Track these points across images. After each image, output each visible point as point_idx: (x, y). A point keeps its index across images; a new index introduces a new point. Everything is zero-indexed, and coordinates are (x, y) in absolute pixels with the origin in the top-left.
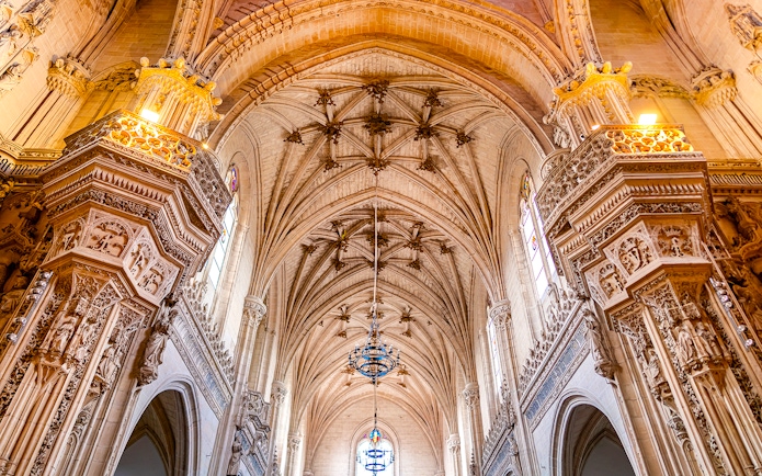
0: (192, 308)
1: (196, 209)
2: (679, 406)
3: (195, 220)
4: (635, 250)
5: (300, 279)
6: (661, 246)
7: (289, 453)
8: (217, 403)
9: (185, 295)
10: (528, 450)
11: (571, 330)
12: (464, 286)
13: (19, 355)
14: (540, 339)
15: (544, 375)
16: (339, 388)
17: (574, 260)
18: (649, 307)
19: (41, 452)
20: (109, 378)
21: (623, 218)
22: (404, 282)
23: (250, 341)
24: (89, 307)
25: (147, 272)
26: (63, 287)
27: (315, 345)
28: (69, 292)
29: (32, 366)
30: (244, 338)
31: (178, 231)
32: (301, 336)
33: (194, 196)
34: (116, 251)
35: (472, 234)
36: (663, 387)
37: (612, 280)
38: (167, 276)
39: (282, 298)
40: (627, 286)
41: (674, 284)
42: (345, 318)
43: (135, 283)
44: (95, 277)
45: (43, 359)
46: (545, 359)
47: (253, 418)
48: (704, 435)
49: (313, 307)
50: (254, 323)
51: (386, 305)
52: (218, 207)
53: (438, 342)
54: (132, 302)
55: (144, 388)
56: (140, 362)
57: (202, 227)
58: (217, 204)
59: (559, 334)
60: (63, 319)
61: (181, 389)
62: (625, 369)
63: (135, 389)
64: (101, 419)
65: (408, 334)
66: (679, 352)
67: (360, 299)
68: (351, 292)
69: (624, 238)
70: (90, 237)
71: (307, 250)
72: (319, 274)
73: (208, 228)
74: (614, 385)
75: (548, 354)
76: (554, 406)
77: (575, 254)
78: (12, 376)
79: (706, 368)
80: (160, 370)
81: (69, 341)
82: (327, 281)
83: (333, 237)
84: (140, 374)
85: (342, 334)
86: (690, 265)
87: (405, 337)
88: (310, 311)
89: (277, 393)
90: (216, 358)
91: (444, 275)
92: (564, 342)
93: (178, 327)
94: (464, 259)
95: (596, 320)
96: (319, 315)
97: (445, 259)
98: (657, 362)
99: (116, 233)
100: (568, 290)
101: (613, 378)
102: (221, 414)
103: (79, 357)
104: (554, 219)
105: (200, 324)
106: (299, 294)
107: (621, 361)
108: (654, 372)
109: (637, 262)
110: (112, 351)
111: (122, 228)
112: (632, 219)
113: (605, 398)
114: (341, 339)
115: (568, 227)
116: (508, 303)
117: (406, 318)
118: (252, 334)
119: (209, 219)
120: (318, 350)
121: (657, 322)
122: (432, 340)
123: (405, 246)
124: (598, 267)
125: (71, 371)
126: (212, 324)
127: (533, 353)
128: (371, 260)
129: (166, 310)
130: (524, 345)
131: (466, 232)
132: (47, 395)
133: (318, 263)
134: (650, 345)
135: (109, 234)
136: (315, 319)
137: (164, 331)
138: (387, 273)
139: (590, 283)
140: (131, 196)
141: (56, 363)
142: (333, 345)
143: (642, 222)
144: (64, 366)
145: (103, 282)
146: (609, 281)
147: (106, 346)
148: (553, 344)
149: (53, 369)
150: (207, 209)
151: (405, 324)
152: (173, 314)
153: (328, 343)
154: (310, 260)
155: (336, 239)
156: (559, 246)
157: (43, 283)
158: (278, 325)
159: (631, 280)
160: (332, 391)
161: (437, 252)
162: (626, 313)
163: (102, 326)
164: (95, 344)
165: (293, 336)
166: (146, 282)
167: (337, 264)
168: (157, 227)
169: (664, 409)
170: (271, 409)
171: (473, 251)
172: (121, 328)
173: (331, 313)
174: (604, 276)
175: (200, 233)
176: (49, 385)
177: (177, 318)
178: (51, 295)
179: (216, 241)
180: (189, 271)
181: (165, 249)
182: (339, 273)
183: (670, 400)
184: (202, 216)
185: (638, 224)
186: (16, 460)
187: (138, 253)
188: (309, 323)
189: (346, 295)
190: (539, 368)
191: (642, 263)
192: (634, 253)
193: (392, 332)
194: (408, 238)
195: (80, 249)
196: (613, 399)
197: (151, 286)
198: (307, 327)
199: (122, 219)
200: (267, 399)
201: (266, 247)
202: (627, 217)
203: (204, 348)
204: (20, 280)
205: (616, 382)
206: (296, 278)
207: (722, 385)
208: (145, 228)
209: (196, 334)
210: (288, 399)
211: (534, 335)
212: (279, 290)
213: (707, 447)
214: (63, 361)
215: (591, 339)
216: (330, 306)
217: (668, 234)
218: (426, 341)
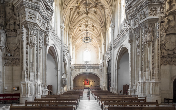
0: (51, 29)
1: (47, 5)
2: (140, 49)
3: (47, 8)
4: (144, 14)
5: (71, 18)
6: (150, 13)
7: (72, 54)
8: (59, 47)
9: (49, 27)
10: (113, 54)
11: (126, 32)
12: (106, 18)
13: (26, 44)
14: (119, 33)
15: (119, 41)
16: (80, 42)
17: (130, 16)
18: (142, 29)
19: (36, 59)
20: (42, 46)
21: (144, 5)
22: (93, 17)
23: (63, 34)
24: (33, 33)
25: (41, 23)
26: (27, 28)
27: (75, 33)
28: (29, 30)
29: (29, 45)
30: (62, 34)
31: (45, 12)
32: (72, 32)
33: (46, 2)
34: (34, 19)
35: (109, 4)
36: (138, 46)
37: (137, 22)
38: (45, 24)
39: (67, 23)
40: (139, 23)
41: (149, 23)
42: (80, 27)
43: (40, 26)
44: (32, 26)
45: (30, 44)
46: (119, 37)
47: (66, 49)
48: (142, 54)
49: (74, 25)
50: (63, 30)
51: (89, 23)
52: (51, 4)
53: (99, 32)
54: (41, 31)
55: (47, 47)
56: (45, 43)
57: (49, 10)
58: (51, 3)
59: (123, 32)
60: (30, 36)
61: (53, 46)
62: (133, 41)
63: (46, 47)
64: (42, 53)
65: (93, 30)
66: (144, 39)
67: (84, 22)
68: (82, 21)
69: (142, 11)
70: (28, 16)
71: (71, 9)
72: (74, 16)
73: (51, 10)
74: (130, 44)
75: (120, 36)
76: (119, 47)
77: (130, 15)
78: (26, 47)
79: (148, 43)
80: (49, 43)
81: (33, 40)
82: (76, 18)
83: (77, 5)
84: (46, 45)
85: (80, 30)
86: (154, 19)
87: (93, 31)
88: (73, 26)
89: (69, 44)
90: (57, 39)
91: (102, 15)
92: (124, 34)
93: (50, 34)
94: (107, 11)
95: (131, 30)
96: (75, 27)
97: (102, 10)
98: (139, 41)
99: (32, 14)
100: (127, 22)
101: (130, 43)
102: (60, 49)
103: (36, 43)
104: (128, 4)
105: (53, 32)
106: (71, 22)
107: (133, 39)
108: (138, 43)
109: (143, 17)
110: (40, 41)
111: (33, 13)
112: (146, 5)
113: (128, 46)
114: (80, 32)
115: (131, 7)
116: (114, 24)
117: (93, 26)
118: (63, 33)
119: (50, 8)
120: (76, 34)
121: (142, 32)
122: (98, 31)
123: (93, 7)
124: (134, 18)
125: (35, 46)
126: (55, 32)
127: (117, 36)
128: (86, 12)
129: (47, 31)
130: (116, 34)
131: (108, 3)
132: (33, 50)
133: (74, 13)
134: (139, 37)
135: (31, 14)
136: (75, 28)
137: (48, 36)
138: (89, 15)
139: (132, 22)
140: (32, 3)
141: (32, 45)
142: (78, 33)
143: (148, 6)
144: (34, 45)
145: (34, 27)
146: (136, 22)
147: (39, 40)
148: (122, 34)
149: (32, 46)
150: (49, 5)
151: (93, 28)
152: (48, 32)
153: (77, 33)
154: (72, 12)
155: (77, 6)
156: (128, 12)
157: (23, 28)
158: (67, 30)
159: (140, 22)
160: (79, 42)
161: (101, 9)
162: (137, 30)
163: (37, 36)
164: (37, 40)
165: (71, 32)
166: (42, 25)
167: (78, 13)
168: (40, 12)
169: (138, 49)
170: (68, 47)
171: (109, 9)
172: (40, 36)
173: (78, 26)
174: (135, 21)
175: (49, 12)
176: (33, 48)
177: (49, 32)
178: (26, 31)
179: (53, 14)
180: (49, 22)
181: (43, 17)
182: (79, 15)
183: (139, 48)
184: (49, 7)
185: (147, 7)
186: (33, 61)
187: (38, 19)
188: (73, 29)
189: (81, 21)
190: (118, 39)
191: (144, 18)
192: (143, 15)
193: (90, 29)
194: (94, 5)
195: (27, 19)
196: (130, 47)
197: (43, 26)
198: (73, 30)
199: (32, 10)
200: (67, 45)
201: (62, 10)
202: (145, 5)
203: (55, 37)
204: (18, 27)
205: (131, 44)
206: (70, 17)
207: (149, 46)
208: (38, 12)
209: (53, 34)
210: (71, 45)
211: (118, 32)
212: (66, 21)
213: (142, 56)
214: (33, 44)
215: (129, 35)
216: (77, 24)
217: (153, 10)
218: (97, 32)
